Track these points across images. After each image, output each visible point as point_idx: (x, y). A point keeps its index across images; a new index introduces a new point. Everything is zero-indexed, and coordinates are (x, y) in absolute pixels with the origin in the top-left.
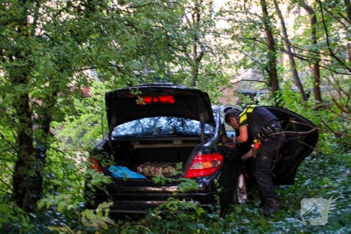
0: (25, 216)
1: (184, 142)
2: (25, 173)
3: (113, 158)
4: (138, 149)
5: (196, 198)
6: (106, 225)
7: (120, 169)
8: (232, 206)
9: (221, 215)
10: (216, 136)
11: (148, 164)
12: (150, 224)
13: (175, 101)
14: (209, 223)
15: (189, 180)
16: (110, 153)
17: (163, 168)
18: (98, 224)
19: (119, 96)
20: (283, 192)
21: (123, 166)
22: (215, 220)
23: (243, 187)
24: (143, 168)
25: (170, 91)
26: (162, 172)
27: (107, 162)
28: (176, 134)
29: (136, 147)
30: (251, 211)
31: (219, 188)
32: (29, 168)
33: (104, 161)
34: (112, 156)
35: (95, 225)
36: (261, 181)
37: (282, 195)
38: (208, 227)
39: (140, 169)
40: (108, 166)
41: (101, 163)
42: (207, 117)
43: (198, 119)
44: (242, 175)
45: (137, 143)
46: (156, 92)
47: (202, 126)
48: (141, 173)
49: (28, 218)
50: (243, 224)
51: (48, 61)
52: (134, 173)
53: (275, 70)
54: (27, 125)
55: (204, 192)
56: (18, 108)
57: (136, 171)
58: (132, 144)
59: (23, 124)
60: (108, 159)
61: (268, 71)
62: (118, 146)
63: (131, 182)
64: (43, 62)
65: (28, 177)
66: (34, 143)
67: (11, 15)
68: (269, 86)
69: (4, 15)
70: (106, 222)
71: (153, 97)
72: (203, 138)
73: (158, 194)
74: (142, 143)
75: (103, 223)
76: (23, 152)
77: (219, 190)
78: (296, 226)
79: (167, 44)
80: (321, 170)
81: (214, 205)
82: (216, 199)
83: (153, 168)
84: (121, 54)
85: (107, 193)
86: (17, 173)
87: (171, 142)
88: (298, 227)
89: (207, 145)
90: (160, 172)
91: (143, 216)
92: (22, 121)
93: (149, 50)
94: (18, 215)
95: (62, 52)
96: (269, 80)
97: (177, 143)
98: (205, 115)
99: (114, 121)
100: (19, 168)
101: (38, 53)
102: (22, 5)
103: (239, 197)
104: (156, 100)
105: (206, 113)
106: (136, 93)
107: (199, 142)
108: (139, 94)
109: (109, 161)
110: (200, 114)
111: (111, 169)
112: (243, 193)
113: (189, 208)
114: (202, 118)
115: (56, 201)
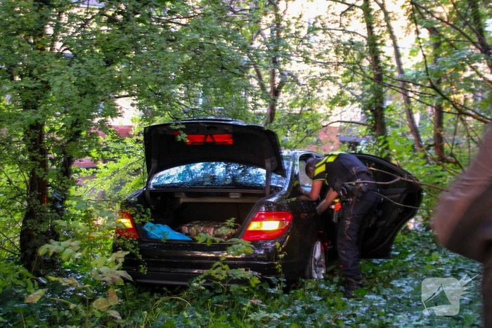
0: (33, 282)
1: (244, 195)
2: (36, 227)
3: (149, 213)
4: (184, 203)
5: (254, 268)
6: (122, 281)
7: (158, 227)
8: (303, 280)
9: (286, 291)
10: (286, 189)
11: (197, 224)
12: (193, 298)
13: (234, 142)
14: (269, 300)
15: (242, 240)
16: (147, 206)
17: (215, 228)
18: (113, 278)
19: (161, 132)
20: (376, 268)
21: (163, 224)
22: (276, 296)
23: (320, 258)
24: (189, 227)
25: (227, 128)
26: (214, 233)
27: (142, 217)
28: (235, 185)
29: (182, 200)
30: (327, 288)
31: (281, 253)
32: (41, 222)
33: (138, 216)
34: (149, 210)
35: (107, 279)
36: (343, 254)
37: (374, 272)
38: (267, 304)
39: (185, 229)
40: (144, 223)
41: (135, 218)
42: (275, 163)
43: (263, 167)
44: (319, 243)
45: (183, 194)
46: (208, 128)
47: (268, 176)
48: (186, 235)
49: (36, 283)
50: (312, 302)
51: (65, 82)
52: (177, 233)
53: (382, 109)
54: (38, 163)
55: (265, 261)
56: (29, 142)
57: (180, 231)
58: (177, 196)
59: (33, 162)
60: (143, 213)
61: (372, 111)
62: (159, 198)
63: (171, 244)
64: (59, 83)
65: (39, 232)
66: (50, 190)
67: (23, 23)
68: (373, 131)
69: (13, 23)
70: (122, 277)
71: (206, 136)
72: (268, 191)
73: (206, 261)
74: (189, 195)
75: (118, 278)
76: (34, 200)
77: (281, 256)
78: (377, 304)
79: (220, 66)
80: (434, 244)
81: (277, 278)
82: (277, 267)
83: (202, 228)
84: (158, 76)
85: (140, 257)
86: (26, 227)
87: (226, 195)
88: (380, 306)
89: (273, 200)
90: (211, 233)
91: (185, 288)
92: (33, 159)
93: (198, 73)
94: (24, 280)
95: (83, 72)
96: (372, 123)
97: (235, 197)
98: (272, 162)
99: (154, 165)
100: (28, 221)
101: (53, 71)
102: (37, 11)
103: (314, 271)
104: (209, 140)
105: (274, 158)
106: (178, 127)
107: (263, 195)
108: (181, 129)
109: (145, 216)
110: (266, 160)
111: (147, 227)
112: (321, 266)
113: (242, 278)
114: (268, 164)
115: (61, 248)
